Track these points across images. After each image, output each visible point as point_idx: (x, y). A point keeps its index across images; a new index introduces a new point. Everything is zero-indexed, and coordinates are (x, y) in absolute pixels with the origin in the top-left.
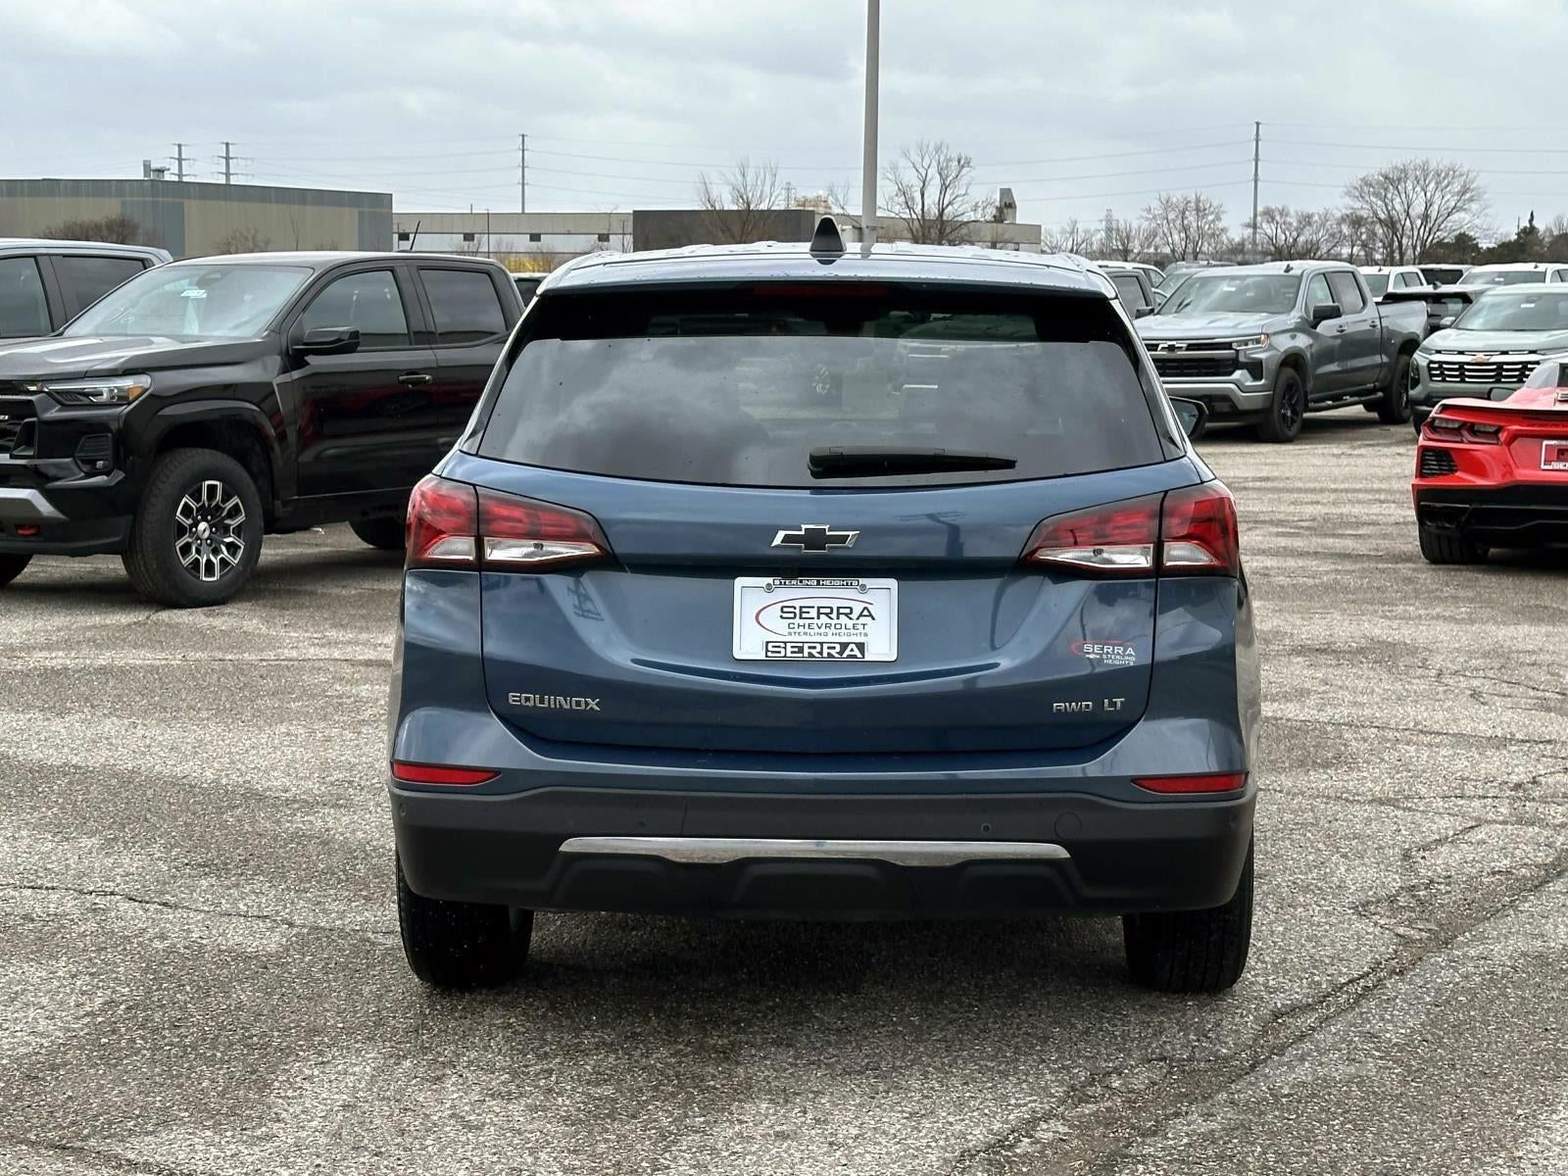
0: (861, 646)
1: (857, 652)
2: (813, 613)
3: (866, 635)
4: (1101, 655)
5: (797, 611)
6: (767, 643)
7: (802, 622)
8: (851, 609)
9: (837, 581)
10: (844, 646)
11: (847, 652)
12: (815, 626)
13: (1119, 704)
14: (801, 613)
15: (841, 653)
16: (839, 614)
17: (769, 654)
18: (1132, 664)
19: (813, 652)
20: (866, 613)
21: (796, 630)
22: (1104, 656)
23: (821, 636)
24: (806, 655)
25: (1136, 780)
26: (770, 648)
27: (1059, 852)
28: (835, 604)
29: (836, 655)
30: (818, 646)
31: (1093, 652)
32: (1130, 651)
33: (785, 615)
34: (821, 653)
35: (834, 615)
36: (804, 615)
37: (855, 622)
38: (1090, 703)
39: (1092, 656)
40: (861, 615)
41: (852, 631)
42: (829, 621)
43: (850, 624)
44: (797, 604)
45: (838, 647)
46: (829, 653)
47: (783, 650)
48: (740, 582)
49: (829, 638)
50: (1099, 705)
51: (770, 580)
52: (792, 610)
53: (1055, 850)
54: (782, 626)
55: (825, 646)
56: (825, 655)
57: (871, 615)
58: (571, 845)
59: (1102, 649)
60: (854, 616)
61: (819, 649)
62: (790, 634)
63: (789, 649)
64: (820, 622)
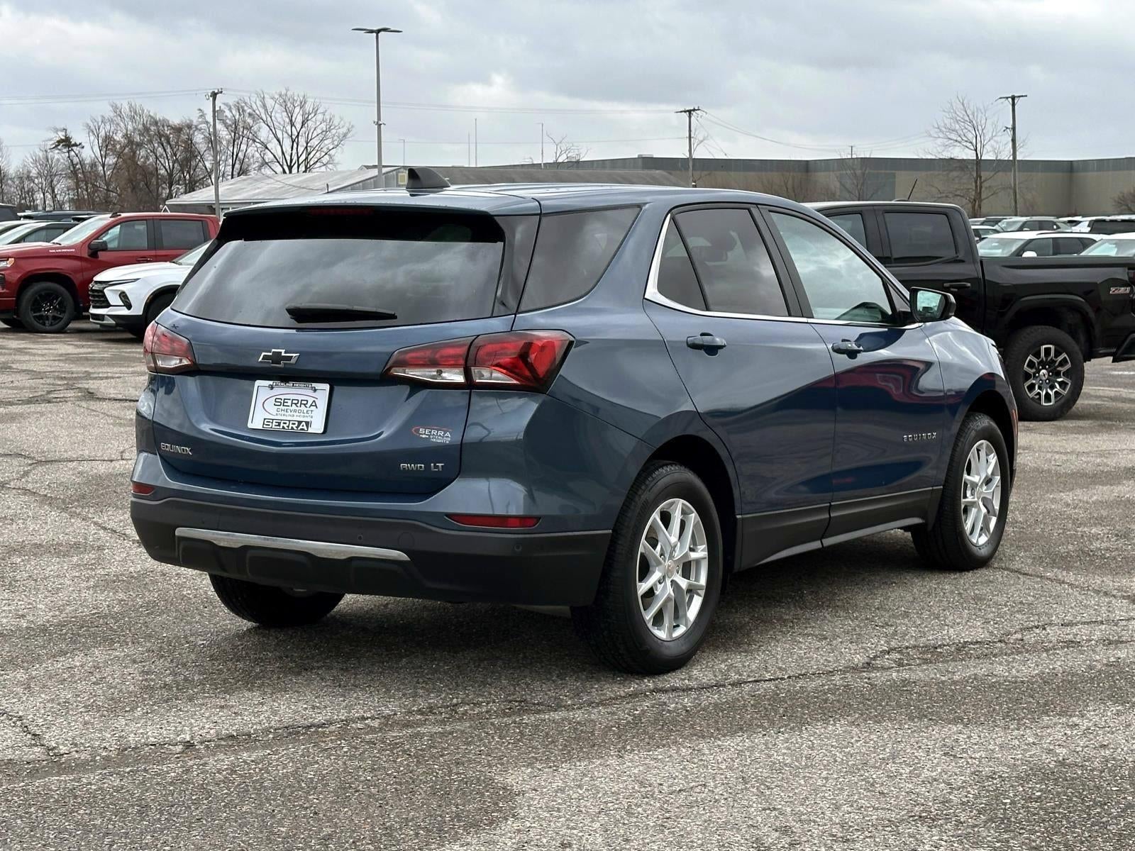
0: (307, 424)
1: (305, 428)
2: (290, 402)
3: (312, 417)
4: (429, 435)
5: (282, 402)
6: (265, 419)
7: (284, 408)
8: (307, 401)
9: (302, 384)
10: (300, 423)
11: (301, 427)
12: (289, 411)
13: (440, 467)
14: (284, 402)
15: (297, 427)
16: (301, 404)
17: (265, 426)
18: (448, 442)
19: (285, 426)
20: (314, 404)
21: (280, 412)
22: (431, 437)
23: (291, 416)
24: (281, 427)
25: (449, 515)
26: (265, 423)
27: (403, 556)
28: (300, 398)
29: (295, 428)
30: (288, 422)
31: (425, 434)
32: (448, 434)
33: (276, 404)
34: (288, 427)
35: (299, 405)
36: (285, 404)
37: (308, 409)
38: (423, 465)
39: (424, 436)
40: (311, 405)
41: (306, 414)
42: (296, 408)
43: (305, 410)
44: (283, 397)
45: (297, 423)
46: (292, 427)
47: (271, 424)
48: (258, 383)
49: (295, 418)
50: (428, 467)
51: (271, 382)
52: (280, 400)
53: (399, 555)
54: (273, 409)
55: (291, 422)
56: (290, 428)
57: (316, 406)
58: (180, 532)
59: (430, 432)
60: (308, 406)
61: (287, 425)
62: (277, 414)
63: (274, 423)
64: (291, 408)
